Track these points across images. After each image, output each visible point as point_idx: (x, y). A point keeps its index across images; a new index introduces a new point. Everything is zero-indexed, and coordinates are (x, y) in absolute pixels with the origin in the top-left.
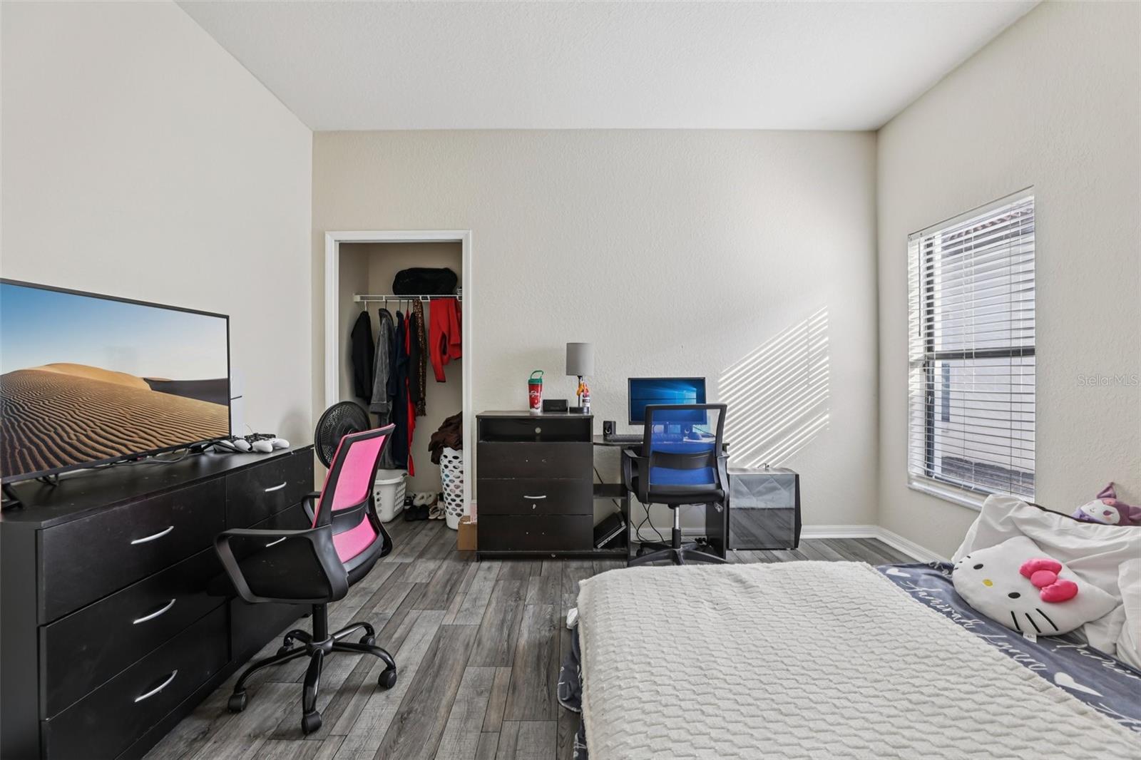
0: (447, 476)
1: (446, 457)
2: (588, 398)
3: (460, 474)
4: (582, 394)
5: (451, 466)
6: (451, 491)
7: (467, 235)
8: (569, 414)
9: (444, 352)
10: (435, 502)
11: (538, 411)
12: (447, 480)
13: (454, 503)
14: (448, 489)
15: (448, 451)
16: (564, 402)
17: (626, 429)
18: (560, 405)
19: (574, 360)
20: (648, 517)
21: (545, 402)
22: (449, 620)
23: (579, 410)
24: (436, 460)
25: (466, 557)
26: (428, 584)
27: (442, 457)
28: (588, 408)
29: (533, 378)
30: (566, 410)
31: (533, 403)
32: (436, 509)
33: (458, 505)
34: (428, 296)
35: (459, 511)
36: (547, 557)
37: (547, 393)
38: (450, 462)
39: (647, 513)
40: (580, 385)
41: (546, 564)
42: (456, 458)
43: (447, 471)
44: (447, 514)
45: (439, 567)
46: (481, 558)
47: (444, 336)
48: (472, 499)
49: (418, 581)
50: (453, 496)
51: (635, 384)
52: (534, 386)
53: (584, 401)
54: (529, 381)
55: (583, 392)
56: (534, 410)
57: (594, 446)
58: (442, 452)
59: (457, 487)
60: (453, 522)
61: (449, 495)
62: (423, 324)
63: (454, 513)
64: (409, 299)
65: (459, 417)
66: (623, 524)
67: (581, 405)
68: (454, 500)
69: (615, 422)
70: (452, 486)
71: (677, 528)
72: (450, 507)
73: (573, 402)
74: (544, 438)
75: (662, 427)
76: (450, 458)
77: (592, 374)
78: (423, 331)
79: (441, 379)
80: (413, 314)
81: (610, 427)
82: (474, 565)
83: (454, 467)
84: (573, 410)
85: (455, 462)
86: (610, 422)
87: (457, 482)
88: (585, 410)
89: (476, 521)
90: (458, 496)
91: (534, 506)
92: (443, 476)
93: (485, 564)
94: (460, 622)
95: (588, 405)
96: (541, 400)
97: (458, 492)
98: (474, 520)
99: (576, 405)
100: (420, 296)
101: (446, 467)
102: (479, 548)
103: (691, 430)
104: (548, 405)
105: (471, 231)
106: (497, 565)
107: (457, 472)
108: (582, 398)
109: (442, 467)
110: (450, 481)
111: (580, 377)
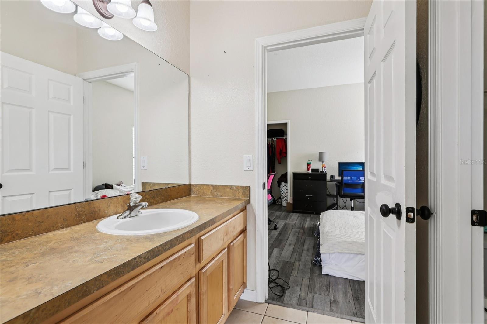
0: (282, 191)
1: (282, 185)
2: (325, 168)
3: (286, 190)
4: (323, 167)
5: (284, 188)
6: (283, 195)
7: (289, 121)
8: (319, 173)
9: (280, 154)
10: (278, 199)
11: (310, 172)
12: (282, 192)
13: (284, 199)
14: (283, 194)
15: (283, 184)
16: (318, 169)
17: (337, 177)
18: (317, 170)
19: (321, 157)
20: (345, 205)
21: (312, 169)
22: (287, 222)
23: (323, 172)
24: (279, 186)
25: (289, 212)
26: (280, 216)
27: (281, 185)
28: (325, 171)
29: (309, 162)
30: (319, 172)
31: (308, 169)
32: (278, 202)
33: (286, 199)
34: (276, 138)
35: (286, 201)
36: (313, 213)
37: (313, 167)
38: (283, 186)
39: (345, 204)
40: (323, 164)
41: (312, 215)
42: (285, 185)
43: (282, 189)
44: (282, 202)
45: (282, 213)
46: (294, 212)
47: (281, 150)
48: (290, 197)
49: (277, 215)
50: (284, 197)
51: (341, 164)
52: (309, 164)
53: (324, 169)
54: (307, 163)
55: (324, 166)
56: (309, 172)
57: (327, 182)
58: (281, 183)
59: (285, 194)
60: (284, 204)
61: (283, 196)
62: (274, 147)
63: (284, 201)
64: (270, 139)
65: (287, 173)
66: (336, 205)
67: (323, 170)
68: (284, 198)
69: (334, 176)
70: (284, 193)
71: (353, 206)
72: (283, 200)
73: (321, 169)
74: (311, 179)
75: (350, 177)
76: (283, 185)
77: (327, 161)
78: (274, 148)
79: (280, 163)
80: (271, 144)
81: (333, 177)
82: (291, 214)
83: (285, 188)
84: (321, 172)
85: (285, 187)
86: (333, 176)
87: (285, 192)
88: (325, 172)
89: (292, 203)
90: (286, 196)
91: (309, 198)
92: (281, 191)
93: (295, 214)
94: (289, 222)
95: (326, 170)
96: (311, 169)
97: (286, 195)
98: (291, 202)
99: (322, 170)
100: (273, 138)
101: (282, 188)
102: (293, 209)
103: (360, 178)
104: (313, 170)
105: (290, 121)
106: (298, 214)
107: (285, 190)
108: (323, 168)
109: (281, 188)
110: (283, 192)
111: (323, 162)
